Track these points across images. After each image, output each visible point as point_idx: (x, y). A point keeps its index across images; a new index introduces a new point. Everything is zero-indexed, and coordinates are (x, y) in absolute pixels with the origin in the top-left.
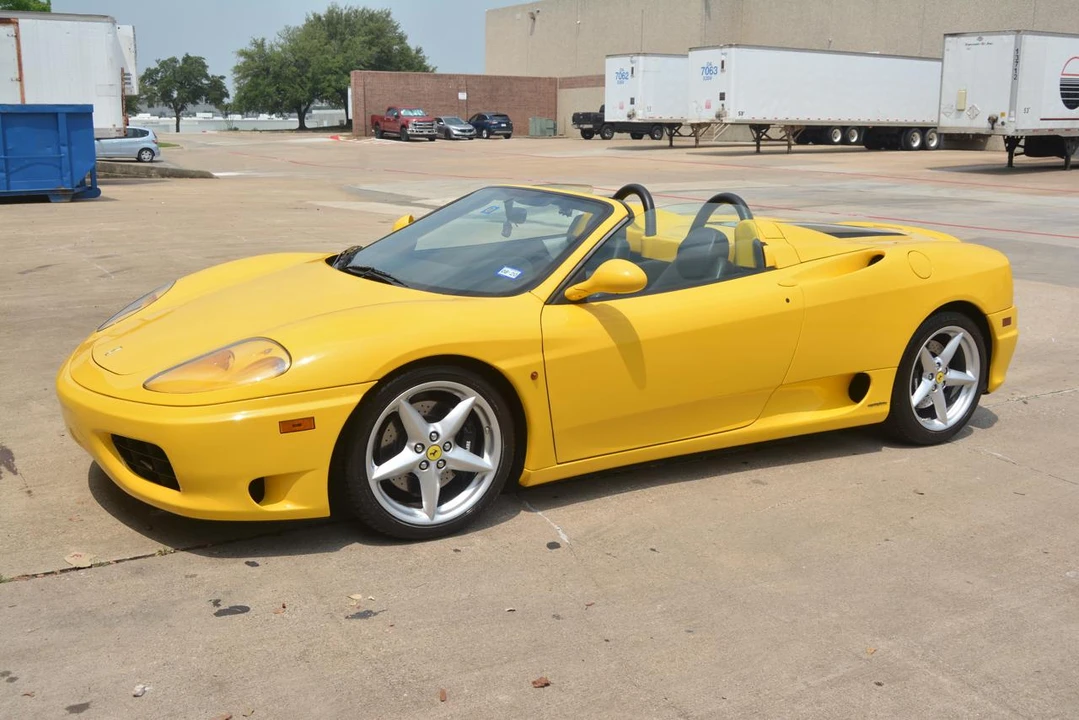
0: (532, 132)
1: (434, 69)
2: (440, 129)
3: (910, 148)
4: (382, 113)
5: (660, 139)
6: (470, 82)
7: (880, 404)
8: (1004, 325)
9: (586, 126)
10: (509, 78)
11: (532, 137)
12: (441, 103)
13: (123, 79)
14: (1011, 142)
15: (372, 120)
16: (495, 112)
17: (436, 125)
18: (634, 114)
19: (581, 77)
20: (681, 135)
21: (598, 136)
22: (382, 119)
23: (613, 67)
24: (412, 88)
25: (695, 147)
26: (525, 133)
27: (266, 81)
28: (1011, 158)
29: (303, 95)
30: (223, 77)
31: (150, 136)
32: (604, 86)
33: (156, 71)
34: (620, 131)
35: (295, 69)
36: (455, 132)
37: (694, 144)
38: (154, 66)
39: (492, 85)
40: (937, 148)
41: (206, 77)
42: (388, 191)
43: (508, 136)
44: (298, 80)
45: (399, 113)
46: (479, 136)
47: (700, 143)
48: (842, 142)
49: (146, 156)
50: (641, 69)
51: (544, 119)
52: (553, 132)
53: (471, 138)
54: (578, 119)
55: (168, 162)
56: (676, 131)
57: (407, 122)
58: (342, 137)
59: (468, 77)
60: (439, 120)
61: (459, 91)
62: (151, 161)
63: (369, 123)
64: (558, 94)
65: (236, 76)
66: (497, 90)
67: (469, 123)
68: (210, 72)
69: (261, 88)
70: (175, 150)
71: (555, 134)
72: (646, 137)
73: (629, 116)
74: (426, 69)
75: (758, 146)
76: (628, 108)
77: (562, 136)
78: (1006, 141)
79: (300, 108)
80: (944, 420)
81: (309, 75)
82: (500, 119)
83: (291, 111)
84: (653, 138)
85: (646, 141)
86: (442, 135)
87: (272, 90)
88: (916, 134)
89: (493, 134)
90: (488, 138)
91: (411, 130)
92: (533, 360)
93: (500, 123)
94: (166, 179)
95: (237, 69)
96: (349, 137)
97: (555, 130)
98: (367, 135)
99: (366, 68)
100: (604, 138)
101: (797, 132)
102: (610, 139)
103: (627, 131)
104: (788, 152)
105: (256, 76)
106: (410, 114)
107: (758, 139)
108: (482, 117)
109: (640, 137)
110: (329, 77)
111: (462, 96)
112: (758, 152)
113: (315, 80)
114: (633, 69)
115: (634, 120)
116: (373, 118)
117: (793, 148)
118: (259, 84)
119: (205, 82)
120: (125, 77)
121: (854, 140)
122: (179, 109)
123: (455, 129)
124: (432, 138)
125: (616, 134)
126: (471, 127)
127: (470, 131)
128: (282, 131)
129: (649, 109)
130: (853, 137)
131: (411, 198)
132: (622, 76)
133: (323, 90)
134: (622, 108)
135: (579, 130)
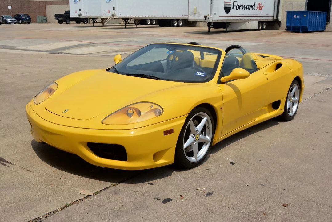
0: (38, 21)
3: (174, 26)
5: (87, 23)
11: (38, 23)
14: (209, 24)
20: (97, 22)
21: (65, 22)
25: (103, 26)
26: (35, 22)
28: (209, 29)
37: (102, 25)
40: (182, 26)
43: (29, 23)
47: (104, 25)
48: (150, 24)
52: (46, 21)
56: (95, 21)
71: (47, 22)
75: (125, 25)
77: (49, 23)
78: (208, 24)
84: (84, 23)
85: (82, 24)
88: (176, 21)
89: (24, 22)
90: (22, 23)
97: (47, 21)
100: (67, 23)
101: (139, 21)
102: (69, 23)
103: (75, 21)
104: (136, 28)
107: (125, 23)
112: (126, 28)
117: (138, 26)
121: (154, 23)
125: (71, 22)
130: (154, 22)
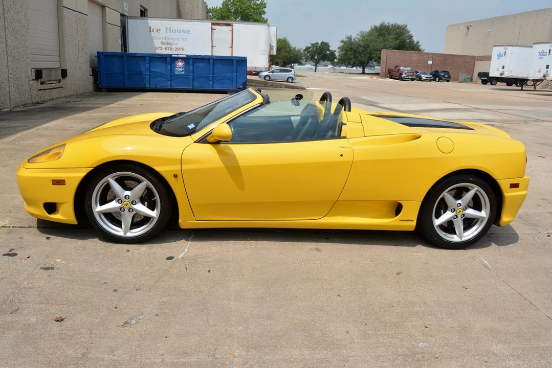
0: (460, 79)
1: (423, 50)
2: (417, 76)
4: (392, 68)
6: (434, 56)
7: (409, 220)
8: (510, 187)
9: (484, 78)
10: (452, 55)
12: (420, 65)
13: (270, 48)
15: (389, 71)
16: (443, 70)
17: (415, 75)
18: (503, 74)
19: (487, 56)
21: (489, 83)
22: (392, 70)
23: (496, 51)
24: (407, 57)
26: (457, 80)
27: (351, 53)
29: (365, 59)
30: (335, 51)
31: (293, 72)
32: (491, 60)
33: (310, 48)
34: (500, 82)
35: (362, 48)
36: (424, 78)
38: (309, 45)
39: (444, 58)
41: (329, 50)
42: (370, 100)
43: (448, 81)
44: (364, 53)
45: (400, 68)
46: (435, 80)
49: (290, 80)
50: (509, 52)
51: (466, 75)
52: (471, 80)
53: (430, 81)
54: (481, 75)
55: (298, 83)
57: (403, 72)
58: (375, 77)
59: (433, 54)
60: (417, 72)
61: (429, 60)
62: (292, 82)
63: (387, 72)
64: (476, 64)
65: (339, 50)
66: (447, 60)
67: (431, 74)
68: (331, 49)
69: (348, 56)
70: (305, 78)
72: (514, 85)
73: (501, 74)
74: (419, 50)
76: (501, 70)
79: (363, 65)
80: (461, 237)
81: (368, 51)
82: (446, 73)
83: (360, 66)
85: (514, 87)
86: (418, 79)
87: (352, 56)
90: (438, 81)
91: (404, 75)
92: (176, 168)
93: (445, 75)
94: (287, 89)
95: (340, 48)
96: (377, 78)
98: (385, 77)
99: (393, 49)
100: (492, 84)
102: (495, 85)
105: (347, 51)
106: (405, 69)
108: (437, 72)
109: (511, 85)
110: (377, 52)
111: (430, 62)
113: (371, 54)
114: (505, 52)
115: (503, 76)
116: (389, 70)
118: (347, 54)
119: (328, 52)
120: (271, 47)
122: (317, 63)
123: (424, 77)
124: (413, 80)
126: (431, 76)
127: (430, 78)
128: (355, 74)
129: (511, 71)
131: (377, 103)
132: (500, 56)
133: (373, 58)
134: (498, 70)
135: (481, 80)
